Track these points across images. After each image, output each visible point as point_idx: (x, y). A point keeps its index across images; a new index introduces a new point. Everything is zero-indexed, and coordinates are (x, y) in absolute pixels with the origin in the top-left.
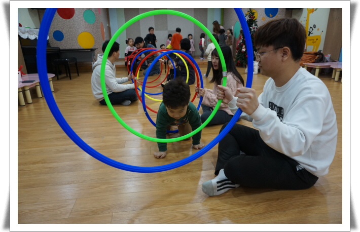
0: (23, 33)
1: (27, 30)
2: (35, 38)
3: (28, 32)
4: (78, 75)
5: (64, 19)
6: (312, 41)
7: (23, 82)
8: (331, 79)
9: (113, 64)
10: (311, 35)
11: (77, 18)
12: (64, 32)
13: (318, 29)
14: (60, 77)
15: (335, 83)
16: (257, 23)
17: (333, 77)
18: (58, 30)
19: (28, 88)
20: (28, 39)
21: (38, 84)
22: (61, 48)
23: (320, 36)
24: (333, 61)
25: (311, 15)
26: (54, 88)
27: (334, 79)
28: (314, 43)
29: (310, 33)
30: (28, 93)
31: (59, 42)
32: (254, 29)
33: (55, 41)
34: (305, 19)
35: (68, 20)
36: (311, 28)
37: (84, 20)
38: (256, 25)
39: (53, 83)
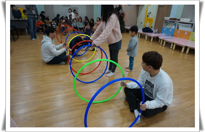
4: (18, 37)
6: (149, 20)
8: (158, 43)
9: (53, 40)
10: (148, 17)
13: (152, 15)
15: (160, 46)
16: (123, 9)
17: (159, 42)
23: (153, 18)
24: (159, 33)
25: (149, 6)
27: (160, 43)
28: (150, 21)
29: (148, 16)
32: (121, 12)
34: (146, 8)
36: (148, 13)
38: (122, 10)
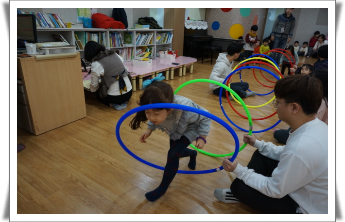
0: (188, 25)
1: (192, 22)
2: (196, 28)
3: (192, 24)
5: (223, 12)
7: (173, 64)
11: (234, 11)
12: (220, 23)
14: (205, 60)
18: (217, 21)
19: (173, 69)
20: (191, 29)
21: (182, 67)
22: (215, 36)
26: (193, 70)
30: (172, 72)
31: (215, 31)
33: (212, 30)
35: (226, 13)
37: (239, 13)
39: (194, 67)
